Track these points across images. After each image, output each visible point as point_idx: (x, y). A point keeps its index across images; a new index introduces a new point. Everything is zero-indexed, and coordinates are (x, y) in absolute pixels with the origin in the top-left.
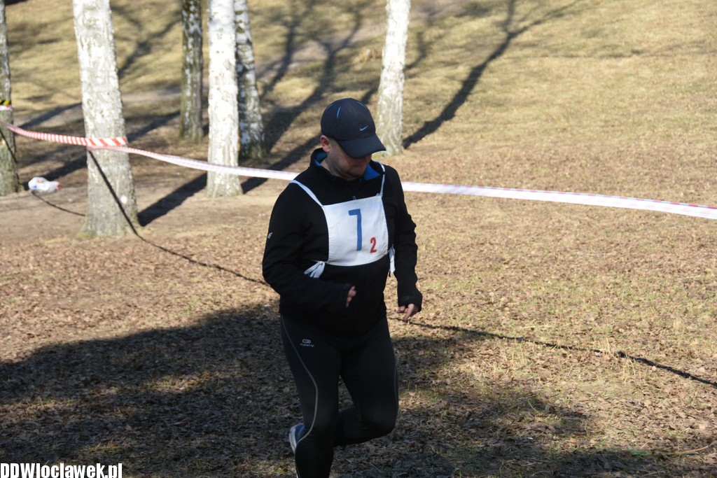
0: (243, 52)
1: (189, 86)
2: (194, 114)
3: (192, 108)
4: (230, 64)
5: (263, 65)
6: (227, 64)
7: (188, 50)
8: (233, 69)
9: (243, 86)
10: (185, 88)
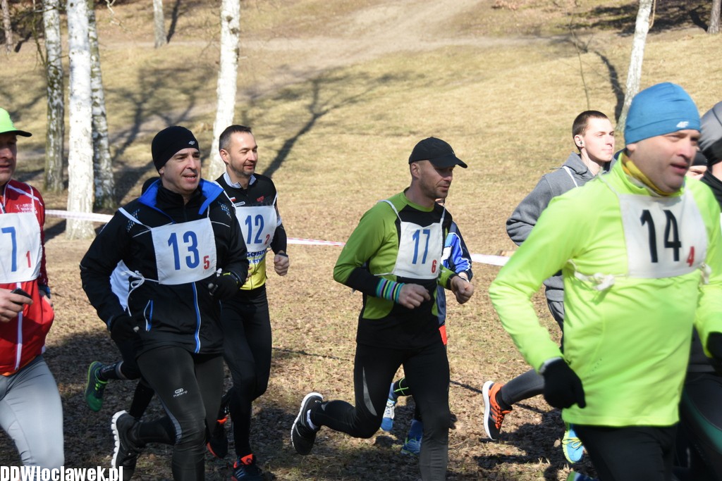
0: (99, 122)
1: (53, 149)
2: (56, 171)
3: (55, 166)
4: (87, 132)
5: (115, 133)
6: (84, 131)
7: (52, 119)
8: (90, 136)
9: (98, 150)
10: (49, 151)
